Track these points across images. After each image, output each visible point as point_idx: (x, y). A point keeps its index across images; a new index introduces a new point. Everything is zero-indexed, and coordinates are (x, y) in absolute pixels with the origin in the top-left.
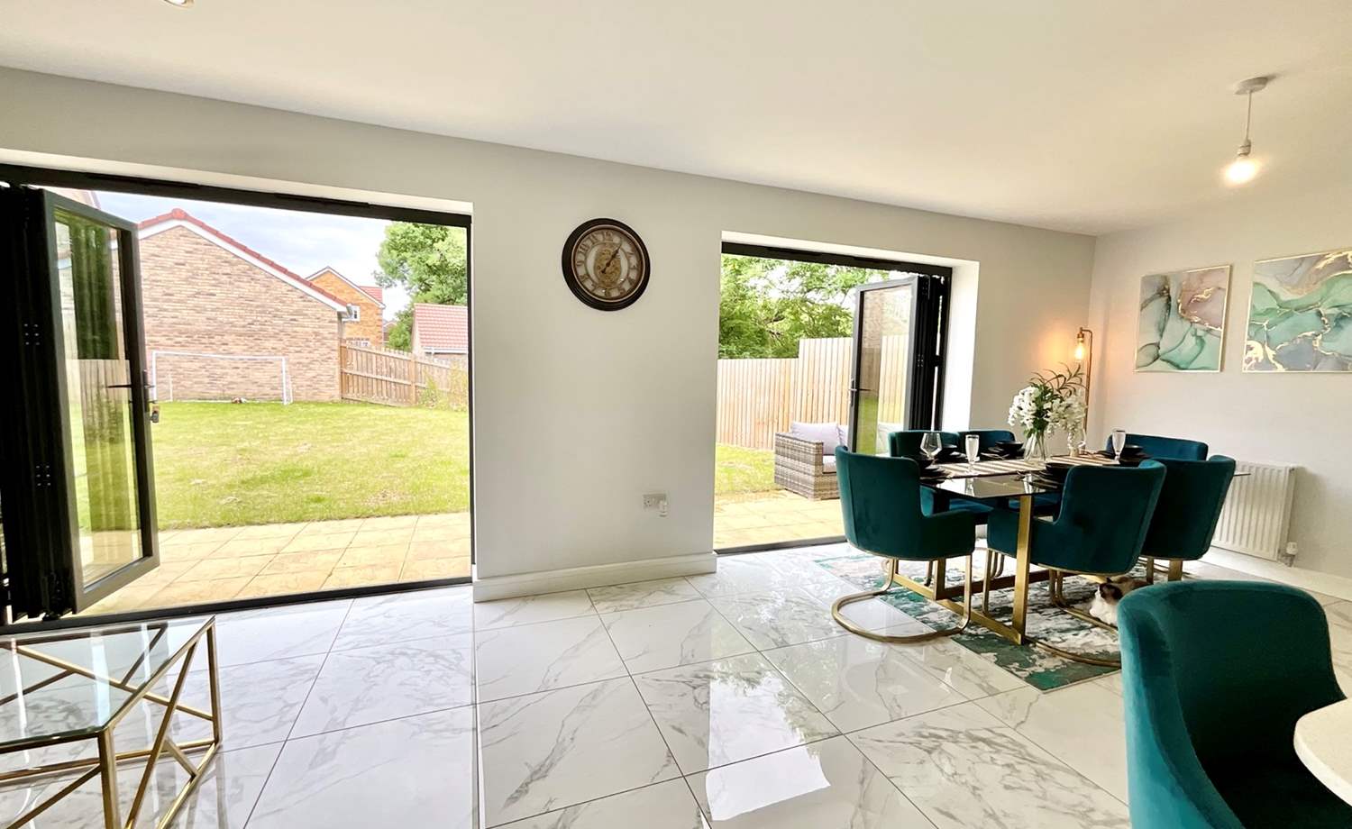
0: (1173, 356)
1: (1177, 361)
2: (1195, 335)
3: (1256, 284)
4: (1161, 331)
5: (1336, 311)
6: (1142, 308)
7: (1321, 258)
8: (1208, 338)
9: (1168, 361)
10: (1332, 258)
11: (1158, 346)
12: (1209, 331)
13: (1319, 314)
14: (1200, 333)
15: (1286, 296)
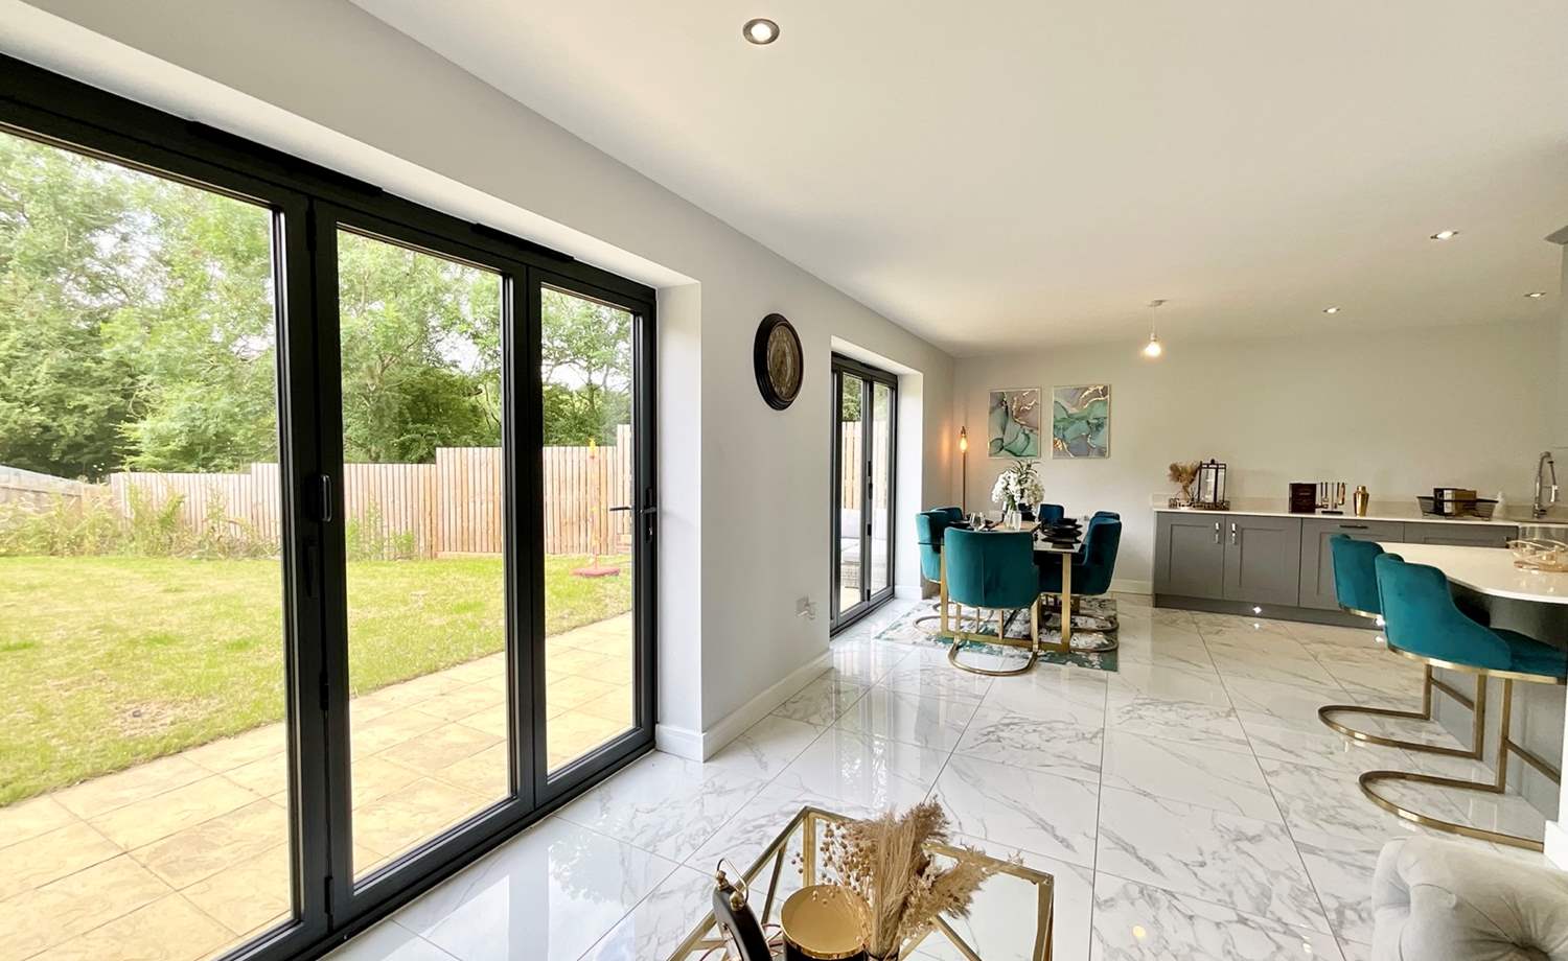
0: (1011, 447)
1: (1015, 451)
2: (1024, 433)
3: (1056, 402)
4: (1004, 431)
5: (1096, 421)
6: (990, 413)
7: (1087, 389)
8: (1031, 435)
9: (1010, 451)
10: (1092, 389)
11: (1002, 440)
12: (1031, 431)
13: (1088, 423)
14: (1027, 432)
15: (1073, 411)
